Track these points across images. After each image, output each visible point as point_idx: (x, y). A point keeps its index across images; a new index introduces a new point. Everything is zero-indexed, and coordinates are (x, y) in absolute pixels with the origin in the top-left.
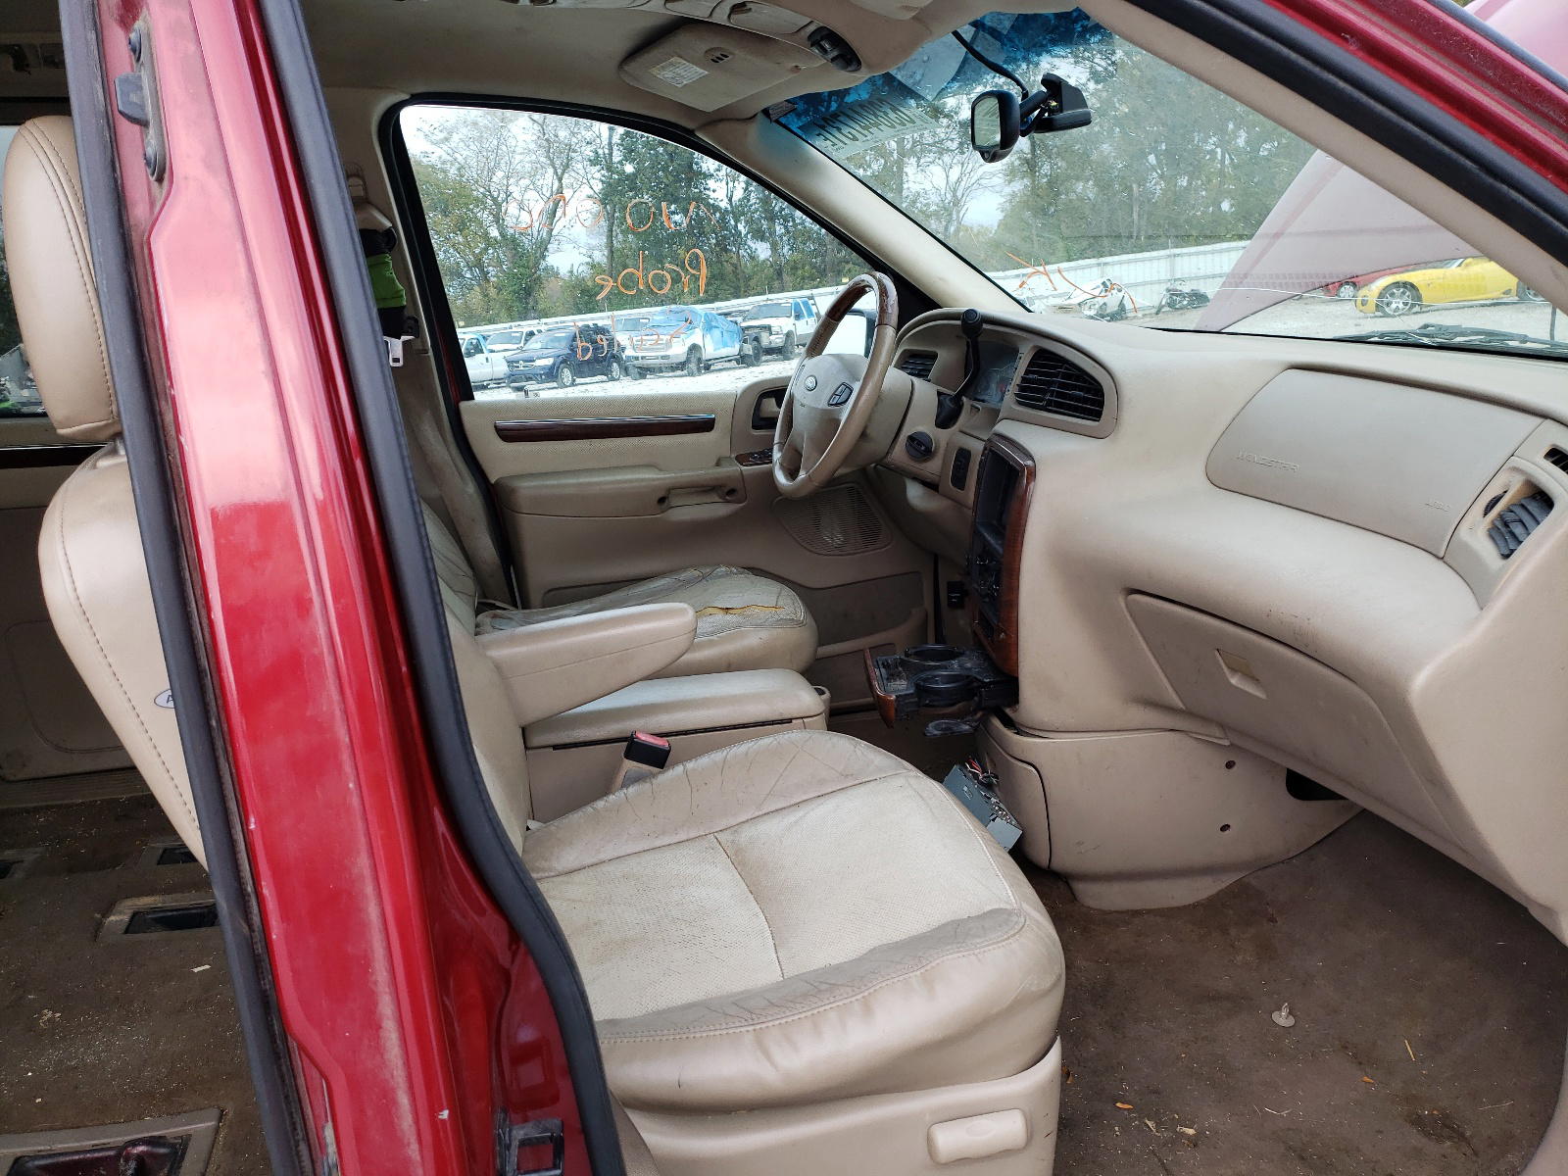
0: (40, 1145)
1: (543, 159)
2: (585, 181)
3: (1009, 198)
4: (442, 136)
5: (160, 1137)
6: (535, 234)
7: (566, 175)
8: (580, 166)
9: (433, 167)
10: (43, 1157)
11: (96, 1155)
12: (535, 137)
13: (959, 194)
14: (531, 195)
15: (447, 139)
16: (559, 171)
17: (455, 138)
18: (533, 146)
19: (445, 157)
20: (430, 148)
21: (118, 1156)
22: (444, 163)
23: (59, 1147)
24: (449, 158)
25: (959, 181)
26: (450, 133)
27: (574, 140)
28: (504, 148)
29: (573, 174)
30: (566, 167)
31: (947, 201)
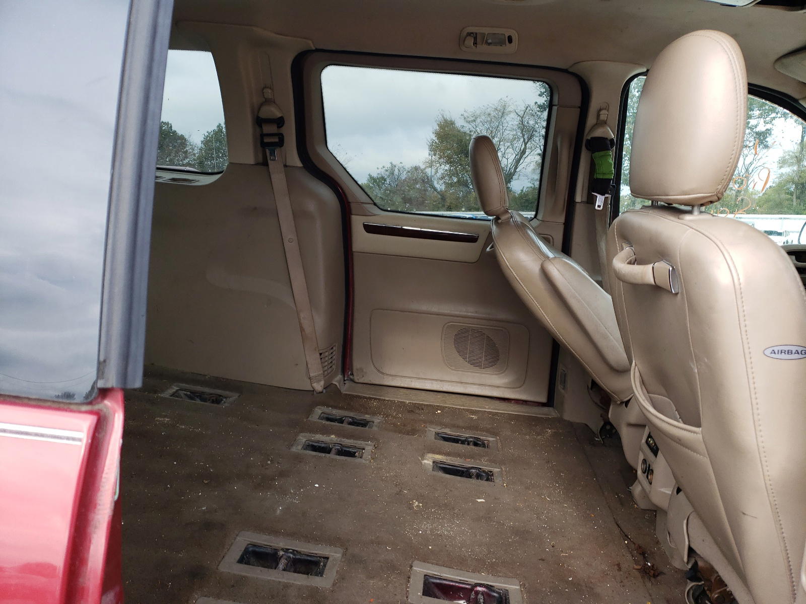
0: (435, 571)
1: (519, 134)
2: (538, 146)
3: (779, 176)
4: (473, 119)
5: (491, 586)
6: (508, 169)
7: (529, 143)
8: (537, 139)
9: (465, 133)
10: (436, 578)
11: (461, 585)
12: (518, 123)
13: (750, 170)
14: (510, 150)
15: (474, 121)
16: (526, 140)
17: (478, 120)
18: (515, 127)
19: (472, 129)
20: (466, 124)
21: (472, 590)
22: (470, 132)
23: (444, 575)
24: (474, 130)
25: (751, 164)
26: (476, 118)
27: (537, 126)
28: (501, 127)
29: (533, 143)
30: (530, 138)
31: (742, 174)
